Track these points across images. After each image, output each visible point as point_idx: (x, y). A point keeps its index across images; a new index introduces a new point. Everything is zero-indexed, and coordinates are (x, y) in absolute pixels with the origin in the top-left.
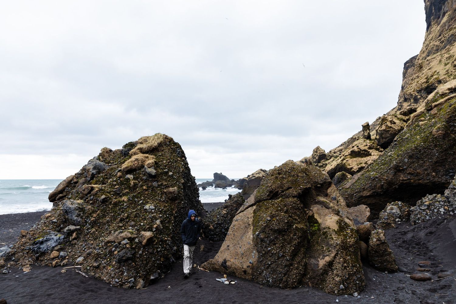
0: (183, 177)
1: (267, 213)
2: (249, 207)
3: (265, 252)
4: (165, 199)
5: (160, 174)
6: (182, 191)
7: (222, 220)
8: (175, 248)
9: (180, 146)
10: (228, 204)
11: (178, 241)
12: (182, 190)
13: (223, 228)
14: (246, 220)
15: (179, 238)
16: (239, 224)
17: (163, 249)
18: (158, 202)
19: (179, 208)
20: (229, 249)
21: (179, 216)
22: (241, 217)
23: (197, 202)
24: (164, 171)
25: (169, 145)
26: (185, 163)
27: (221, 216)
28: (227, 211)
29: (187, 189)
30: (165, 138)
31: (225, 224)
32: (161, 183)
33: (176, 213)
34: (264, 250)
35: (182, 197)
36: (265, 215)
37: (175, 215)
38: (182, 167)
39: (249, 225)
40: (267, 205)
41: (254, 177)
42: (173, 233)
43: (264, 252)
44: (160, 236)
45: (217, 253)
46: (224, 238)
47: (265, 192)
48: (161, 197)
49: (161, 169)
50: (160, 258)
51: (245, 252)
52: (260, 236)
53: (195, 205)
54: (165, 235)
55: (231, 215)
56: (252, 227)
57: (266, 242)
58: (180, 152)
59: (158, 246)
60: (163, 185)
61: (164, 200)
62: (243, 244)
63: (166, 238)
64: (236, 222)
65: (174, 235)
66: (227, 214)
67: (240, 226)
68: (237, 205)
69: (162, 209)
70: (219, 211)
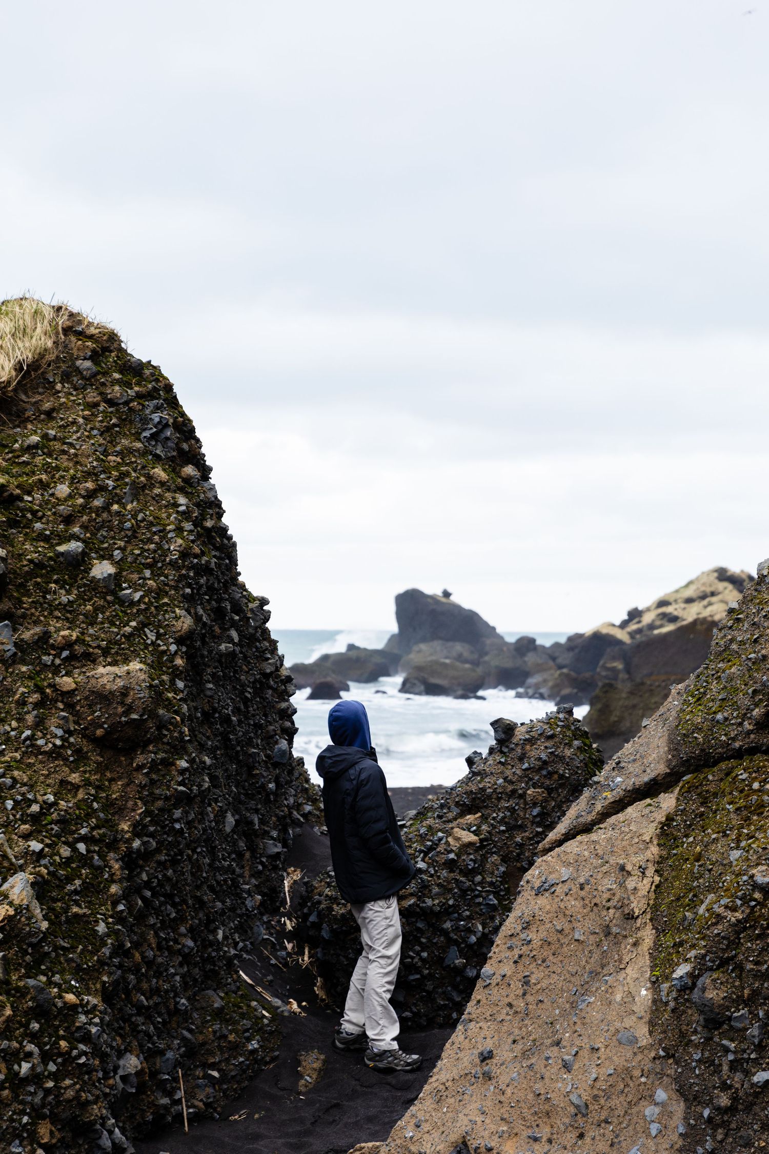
0: (184, 596)
1: (750, 837)
2: (631, 803)
3: (735, 1099)
4: (62, 738)
5: (31, 575)
6: (176, 691)
7: (445, 889)
8: (132, 1063)
9: (169, 388)
10: (487, 782)
11: (149, 1018)
12: (180, 684)
13: (456, 942)
14: (608, 883)
15: (156, 999)
16: (561, 912)
17: (52, 1067)
18: (17, 755)
19: (160, 803)
20: (488, 1077)
21: (158, 850)
22: (578, 863)
23: (276, 765)
24: (62, 554)
25: (90, 380)
26: (198, 505)
27: (442, 859)
28: (484, 827)
29: (214, 675)
30: (67, 331)
31: (470, 918)
32: (38, 629)
33: (138, 830)
34: (725, 1087)
35: (176, 725)
36: (735, 854)
37: (129, 849)
38: (179, 530)
39: (630, 917)
40: (756, 786)
41: (673, 619)
42: (120, 966)
43: (724, 1100)
44: (31, 982)
45: (410, 1102)
46: (460, 1008)
47: (744, 700)
48: (40, 724)
49: (42, 537)
50: (34, 1123)
51: (596, 1098)
52: (704, 990)
53: (264, 787)
54: (62, 972)
55: (504, 860)
56: (648, 935)
57: (739, 1034)
58: (167, 425)
59: (15, 1045)
60: (53, 647)
61: (58, 742)
62: (585, 1043)
63: (70, 997)
64: (543, 901)
65: (123, 978)
66: (482, 847)
67: (567, 927)
68: (549, 790)
69: (47, 807)
70: (430, 828)
